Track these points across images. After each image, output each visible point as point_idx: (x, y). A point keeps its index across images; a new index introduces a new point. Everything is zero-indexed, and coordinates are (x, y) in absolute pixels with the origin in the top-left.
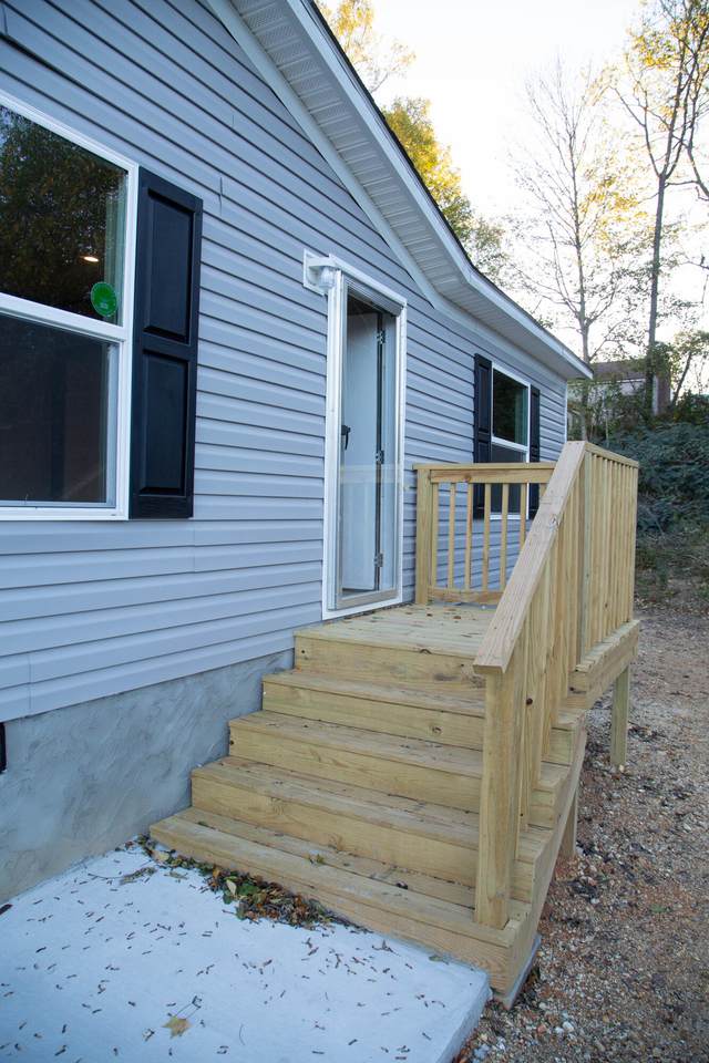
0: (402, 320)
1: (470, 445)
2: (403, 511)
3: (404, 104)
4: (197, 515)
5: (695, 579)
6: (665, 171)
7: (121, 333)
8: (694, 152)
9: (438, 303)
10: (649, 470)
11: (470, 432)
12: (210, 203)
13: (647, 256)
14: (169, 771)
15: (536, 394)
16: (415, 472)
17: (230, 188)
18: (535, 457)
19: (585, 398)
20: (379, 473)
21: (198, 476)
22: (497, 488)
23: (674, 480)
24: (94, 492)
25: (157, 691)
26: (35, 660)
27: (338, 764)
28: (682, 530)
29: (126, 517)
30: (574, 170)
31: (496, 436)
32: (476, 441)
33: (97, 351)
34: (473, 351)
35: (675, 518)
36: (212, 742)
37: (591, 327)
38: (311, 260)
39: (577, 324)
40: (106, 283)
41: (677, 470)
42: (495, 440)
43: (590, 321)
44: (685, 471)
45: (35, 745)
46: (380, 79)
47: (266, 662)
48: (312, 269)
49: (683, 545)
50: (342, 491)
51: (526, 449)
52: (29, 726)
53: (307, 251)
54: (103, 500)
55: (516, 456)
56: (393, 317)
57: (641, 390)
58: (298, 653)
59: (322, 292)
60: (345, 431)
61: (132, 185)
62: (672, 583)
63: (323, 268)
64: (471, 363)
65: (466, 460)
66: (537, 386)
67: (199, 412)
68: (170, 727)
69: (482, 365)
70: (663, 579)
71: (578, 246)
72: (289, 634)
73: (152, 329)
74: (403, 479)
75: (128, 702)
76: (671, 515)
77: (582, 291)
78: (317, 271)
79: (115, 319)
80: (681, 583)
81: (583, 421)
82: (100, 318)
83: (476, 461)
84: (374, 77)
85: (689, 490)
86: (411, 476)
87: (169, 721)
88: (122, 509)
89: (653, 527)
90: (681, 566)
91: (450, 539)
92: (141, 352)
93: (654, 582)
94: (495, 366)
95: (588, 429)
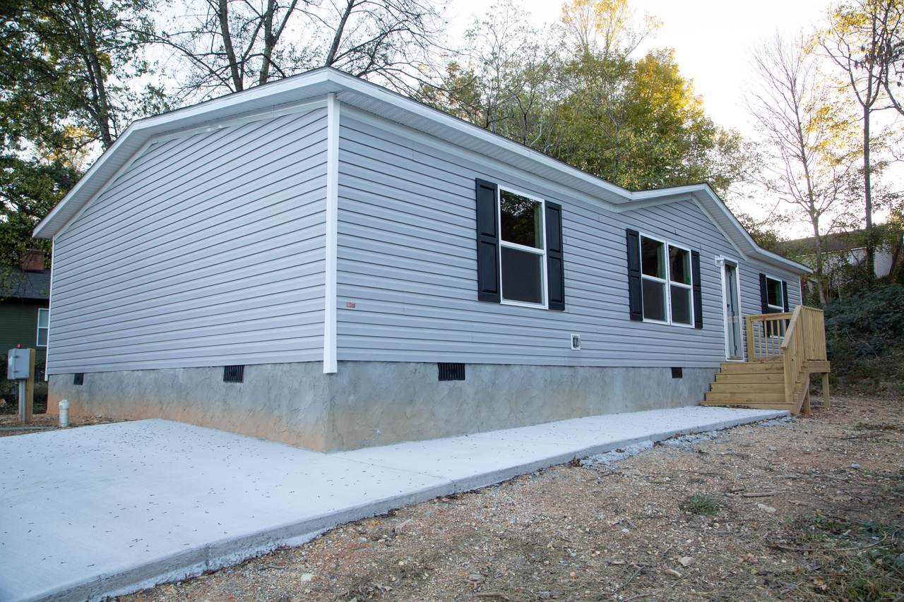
0: (737, 269)
1: (760, 308)
2: (742, 331)
3: (655, 54)
5: (898, 381)
6: (868, 100)
8: (890, 86)
9: (746, 259)
10: (867, 318)
11: (760, 303)
13: (860, 163)
15: (785, 284)
16: (744, 318)
18: (787, 310)
19: (820, 270)
20: (733, 319)
22: (775, 322)
23: (887, 323)
24: (688, 322)
28: (891, 354)
30: (797, 107)
31: (770, 303)
32: (762, 306)
34: (758, 272)
35: (885, 347)
37: (819, 218)
39: (809, 218)
41: (888, 317)
42: (769, 305)
43: (819, 214)
44: (894, 317)
49: (892, 363)
51: (783, 308)
55: (779, 311)
56: (734, 268)
57: (863, 262)
62: (882, 384)
64: (758, 277)
65: (759, 313)
66: (785, 280)
69: (762, 277)
70: (877, 382)
71: (805, 161)
74: (741, 320)
76: (883, 345)
77: (811, 194)
80: (889, 384)
81: (820, 286)
83: (763, 313)
85: (896, 329)
89: (870, 354)
90: (889, 375)
91: (760, 343)
93: (871, 384)
94: (767, 276)
95: (825, 292)
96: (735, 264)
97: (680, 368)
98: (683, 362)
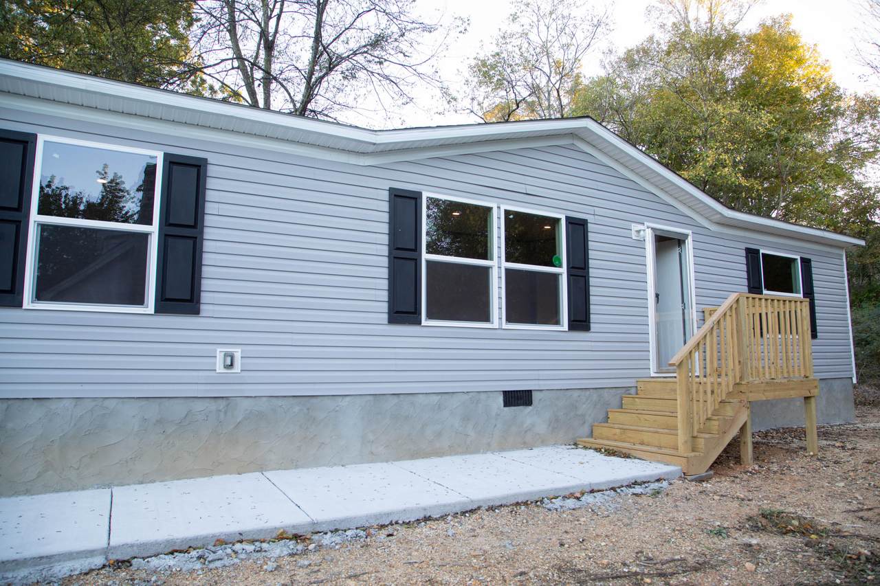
0: (688, 241)
3: (768, 22)
4: (592, 330)
7: (563, 271)
9: (714, 228)
12: (590, 218)
14: (584, 422)
15: (806, 263)
17: (598, 211)
21: (592, 316)
24: (557, 322)
25: (579, 391)
26: (540, 372)
27: (646, 420)
29: (567, 330)
31: (768, 290)
33: (555, 277)
34: (744, 246)
36: (601, 416)
38: (635, 227)
40: (557, 255)
42: (767, 292)
45: (540, 400)
46: (744, 11)
47: (624, 389)
48: (637, 231)
50: (658, 324)
51: (800, 295)
52: (538, 393)
53: (633, 224)
54: (560, 324)
56: (683, 241)
58: (639, 388)
59: (642, 239)
60: (657, 296)
61: (563, 223)
63: (640, 230)
64: (743, 253)
67: (591, 293)
68: (584, 406)
69: (752, 252)
72: (634, 380)
73: (573, 268)
74: (696, 315)
75: (569, 393)
78: (638, 232)
79: (560, 266)
82: (556, 267)
84: (738, 11)
86: (702, 314)
87: (584, 404)
88: (565, 327)
92: (570, 275)
94: (763, 251)
96: (686, 236)
97: (530, 391)
98: (537, 382)
